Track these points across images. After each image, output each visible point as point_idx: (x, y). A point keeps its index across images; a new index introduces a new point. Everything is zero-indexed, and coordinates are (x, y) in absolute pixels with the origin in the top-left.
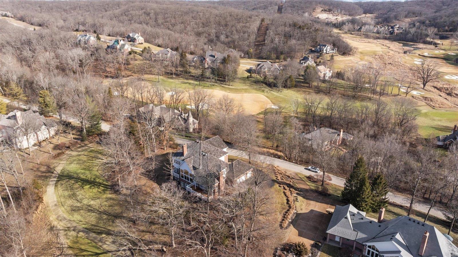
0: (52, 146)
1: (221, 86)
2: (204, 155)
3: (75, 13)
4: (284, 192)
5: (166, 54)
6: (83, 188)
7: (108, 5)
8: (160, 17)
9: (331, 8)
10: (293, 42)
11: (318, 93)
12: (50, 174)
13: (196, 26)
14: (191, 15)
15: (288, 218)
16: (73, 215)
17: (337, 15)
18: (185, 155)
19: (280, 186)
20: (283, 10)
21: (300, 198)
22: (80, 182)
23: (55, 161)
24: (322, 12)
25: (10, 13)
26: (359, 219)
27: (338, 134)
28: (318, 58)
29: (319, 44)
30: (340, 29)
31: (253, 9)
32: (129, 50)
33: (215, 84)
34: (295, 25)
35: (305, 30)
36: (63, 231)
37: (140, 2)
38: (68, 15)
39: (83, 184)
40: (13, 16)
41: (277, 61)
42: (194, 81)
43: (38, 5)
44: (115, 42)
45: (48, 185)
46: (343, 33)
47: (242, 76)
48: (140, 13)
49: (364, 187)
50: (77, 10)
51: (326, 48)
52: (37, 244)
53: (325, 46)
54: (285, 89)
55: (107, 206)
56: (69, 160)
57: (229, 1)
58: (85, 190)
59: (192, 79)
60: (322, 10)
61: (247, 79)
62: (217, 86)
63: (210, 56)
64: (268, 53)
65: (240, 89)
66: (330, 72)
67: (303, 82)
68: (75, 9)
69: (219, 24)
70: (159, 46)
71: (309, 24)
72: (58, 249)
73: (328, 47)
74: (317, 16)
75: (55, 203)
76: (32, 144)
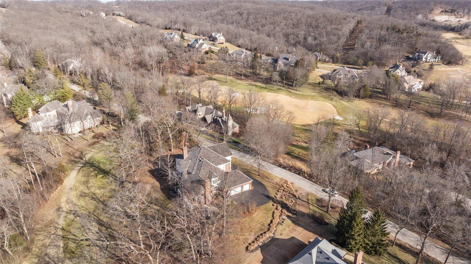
0: (93, 134)
1: (288, 90)
2: (200, 161)
3: (178, 12)
4: (273, 212)
5: (240, 55)
6: (96, 176)
7: (208, 4)
8: (251, 17)
9: (455, 8)
10: (386, 47)
11: (395, 107)
12: (79, 160)
13: (286, 27)
14: (283, 15)
15: (259, 241)
16: (79, 200)
17: (462, 16)
18: (185, 158)
19: (273, 205)
20: (392, 12)
21: (288, 222)
22: (97, 170)
23: (89, 149)
24: (442, 13)
25: (123, 12)
26: (325, 258)
27: (394, 156)
28: (413, 67)
29: (420, 50)
30: (460, 34)
31: (358, 10)
32: (207, 49)
33: (282, 88)
34: (393, 29)
35: (405, 35)
36: (65, 213)
37: (237, 2)
38: (171, 14)
39: (98, 173)
40: (124, 15)
41: (364, 67)
42: (262, 83)
43: (148, 5)
44: (195, 41)
45: (74, 169)
46: (463, 38)
47: (313, 82)
48: (234, 14)
49: (353, 222)
50: (180, 9)
51: (425, 56)
52: (43, 221)
53: (425, 53)
54: (357, 99)
55: (108, 196)
56: (100, 149)
57: (334, 1)
58: (97, 179)
59: (260, 82)
60: (442, 11)
61: (318, 85)
62: (283, 90)
63: (284, 58)
64: (356, 58)
65: (307, 95)
66: (420, 83)
67: (380, 93)
68: (177, 8)
69: (310, 25)
70: (239, 46)
71: (411, 28)
72: (55, 228)
73: (428, 54)
74: (432, 19)
75: (71, 187)
76: (78, 131)
